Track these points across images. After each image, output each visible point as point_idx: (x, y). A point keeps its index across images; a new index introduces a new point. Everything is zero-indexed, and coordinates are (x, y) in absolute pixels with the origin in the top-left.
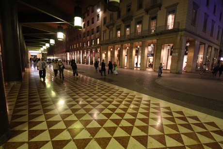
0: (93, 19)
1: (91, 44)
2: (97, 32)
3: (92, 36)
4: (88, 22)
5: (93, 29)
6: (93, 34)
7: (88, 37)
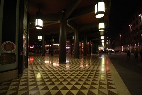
0: (137, 22)
1: (136, 39)
2: (141, 30)
3: (137, 33)
4: (134, 24)
5: (138, 28)
6: (137, 31)
7: (134, 34)
